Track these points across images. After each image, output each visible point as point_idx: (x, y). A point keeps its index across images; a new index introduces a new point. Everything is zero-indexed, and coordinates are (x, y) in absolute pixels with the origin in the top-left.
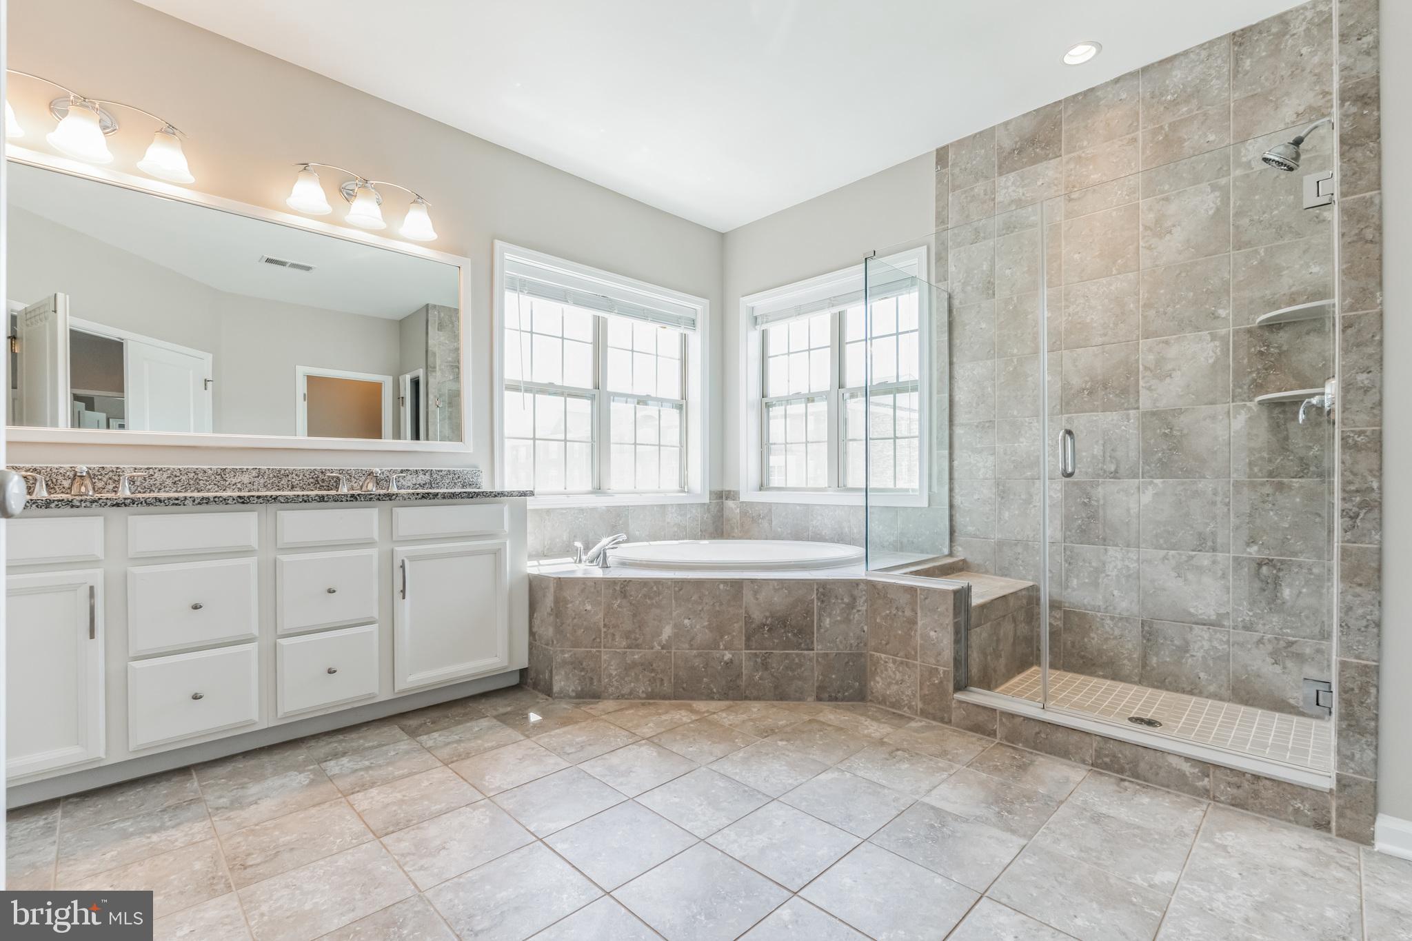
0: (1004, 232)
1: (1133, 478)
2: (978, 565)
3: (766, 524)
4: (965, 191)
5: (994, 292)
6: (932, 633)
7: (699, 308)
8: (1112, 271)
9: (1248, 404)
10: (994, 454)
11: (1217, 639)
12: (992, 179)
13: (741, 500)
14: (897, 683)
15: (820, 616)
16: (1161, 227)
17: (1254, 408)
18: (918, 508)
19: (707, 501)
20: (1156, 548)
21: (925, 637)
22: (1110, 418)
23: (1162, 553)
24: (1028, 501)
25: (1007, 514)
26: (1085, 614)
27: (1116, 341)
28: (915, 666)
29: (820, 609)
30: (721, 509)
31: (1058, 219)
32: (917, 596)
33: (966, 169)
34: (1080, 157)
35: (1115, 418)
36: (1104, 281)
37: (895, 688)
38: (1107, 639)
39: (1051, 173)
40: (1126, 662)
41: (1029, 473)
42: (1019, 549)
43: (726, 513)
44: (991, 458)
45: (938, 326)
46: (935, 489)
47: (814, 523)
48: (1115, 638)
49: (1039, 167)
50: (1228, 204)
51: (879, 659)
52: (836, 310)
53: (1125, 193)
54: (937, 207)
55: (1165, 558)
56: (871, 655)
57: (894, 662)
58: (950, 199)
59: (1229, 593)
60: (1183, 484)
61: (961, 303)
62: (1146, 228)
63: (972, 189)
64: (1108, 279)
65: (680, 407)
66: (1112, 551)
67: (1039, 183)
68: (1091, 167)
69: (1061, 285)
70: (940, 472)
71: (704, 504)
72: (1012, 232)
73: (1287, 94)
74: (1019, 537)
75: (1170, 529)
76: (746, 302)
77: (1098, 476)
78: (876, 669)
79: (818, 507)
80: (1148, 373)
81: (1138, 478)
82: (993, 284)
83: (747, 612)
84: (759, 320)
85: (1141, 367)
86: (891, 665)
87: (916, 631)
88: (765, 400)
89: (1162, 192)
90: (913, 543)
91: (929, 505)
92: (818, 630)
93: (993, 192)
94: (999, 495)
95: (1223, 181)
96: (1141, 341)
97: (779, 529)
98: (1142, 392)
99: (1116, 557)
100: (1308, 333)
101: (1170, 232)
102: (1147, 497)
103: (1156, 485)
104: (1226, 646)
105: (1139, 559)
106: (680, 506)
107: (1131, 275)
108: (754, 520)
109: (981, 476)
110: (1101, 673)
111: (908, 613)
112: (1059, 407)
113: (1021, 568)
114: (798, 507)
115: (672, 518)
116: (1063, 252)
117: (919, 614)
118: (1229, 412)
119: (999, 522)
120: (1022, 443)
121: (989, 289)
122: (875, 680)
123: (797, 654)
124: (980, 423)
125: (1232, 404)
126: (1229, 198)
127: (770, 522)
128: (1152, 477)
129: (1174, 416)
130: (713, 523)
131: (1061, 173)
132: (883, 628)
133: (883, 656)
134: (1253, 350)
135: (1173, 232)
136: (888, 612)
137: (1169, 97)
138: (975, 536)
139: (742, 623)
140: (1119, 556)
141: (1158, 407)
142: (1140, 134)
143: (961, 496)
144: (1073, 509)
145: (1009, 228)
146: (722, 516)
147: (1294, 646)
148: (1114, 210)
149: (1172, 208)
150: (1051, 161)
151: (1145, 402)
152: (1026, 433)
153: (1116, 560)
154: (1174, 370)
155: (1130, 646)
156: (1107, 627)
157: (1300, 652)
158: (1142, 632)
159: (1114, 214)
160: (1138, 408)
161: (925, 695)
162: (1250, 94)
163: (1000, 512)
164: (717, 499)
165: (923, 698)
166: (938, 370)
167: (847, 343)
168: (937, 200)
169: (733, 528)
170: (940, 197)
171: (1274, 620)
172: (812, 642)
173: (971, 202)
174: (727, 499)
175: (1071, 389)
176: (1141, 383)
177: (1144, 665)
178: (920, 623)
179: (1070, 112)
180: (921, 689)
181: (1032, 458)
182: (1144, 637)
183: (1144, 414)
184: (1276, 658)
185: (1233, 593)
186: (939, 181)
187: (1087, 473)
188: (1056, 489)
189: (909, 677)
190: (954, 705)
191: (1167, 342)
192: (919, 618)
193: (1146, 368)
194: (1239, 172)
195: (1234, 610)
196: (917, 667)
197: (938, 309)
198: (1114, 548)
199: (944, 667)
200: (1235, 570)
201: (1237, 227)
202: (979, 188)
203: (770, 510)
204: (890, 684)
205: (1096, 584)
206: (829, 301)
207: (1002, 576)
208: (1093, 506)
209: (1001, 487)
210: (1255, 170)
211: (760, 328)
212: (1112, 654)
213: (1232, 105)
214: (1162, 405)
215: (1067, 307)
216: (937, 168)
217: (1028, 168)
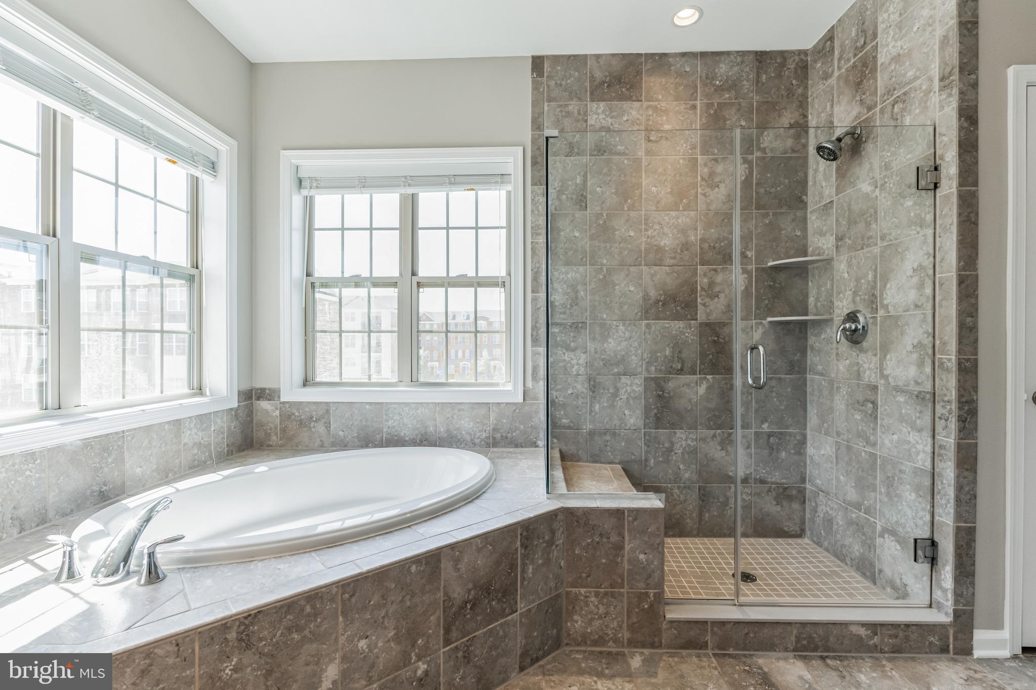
0: (596, 153)
1: (693, 375)
2: (572, 455)
3: (320, 428)
4: (561, 106)
5: (586, 204)
6: (642, 556)
7: (223, 148)
8: (679, 207)
9: (763, 321)
10: (585, 352)
11: (745, 493)
12: (585, 103)
13: (282, 400)
14: (600, 618)
15: (524, 565)
16: (712, 181)
17: (766, 325)
18: (512, 403)
19: (235, 404)
20: (708, 429)
21: (634, 561)
22: (678, 326)
23: (712, 432)
24: (615, 395)
25: (597, 406)
26: (659, 486)
27: (682, 264)
28: (621, 594)
29: (524, 557)
30: (250, 412)
31: (640, 154)
32: (624, 519)
33: (561, 85)
34: (656, 107)
35: (681, 326)
36: (673, 214)
37: (597, 623)
38: (675, 505)
39: (634, 113)
40: (688, 520)
41: (616, 370)
42: (608, 437)
43: (258, 417)
44: (583, 356)
45: (532, 227)
46: (530, 384)
47: (390, 423)
48: (681, 503)
49: (626, 105)
50: (753, 176)
51: (577, 596)
52: (410, 191)
53: (689, 147)
54: (533, 112)
55: (714, 436)
56: (568, 593)
57: (597, 594)
58: (546, 108)
59: (752, 458)
60: (725, 379)
61: (556, 209)
62: (703, 179)
63: (567, 105)
64: (677, 213)
65: (191, 279)
66: (680, 434)
67: (625, 118)
68: (664, 118)
69: (641, 210)
70: (535, 369)
71: (231, 409)
72: (602, 155)
73: (785, 108)
74: (608, 427)
75: (717, 414)
76: (290, 158)
77: (670, 373)
78: (574, 607)
79: (396, 406)
80: (703, 293)
81: (696, 374)
82: (586, 198)
83: (446, 594)
84: (306, 183)
85: (699, 287)
86: (593, 599)
87: (623, 556)
88: (311, 279)
89: (713, 154)
90: (507, 438)
91: (524, 399)
92: (522, 583)
93: (586, 114)
94: (590, 390)
95: (750, 157)
96: (699, 267)
97: (341, 433)
98: (700, 307)
99: (681, 438)
100: (795, 276)
101: (718, 186)
102: (702, 390)
103: (708, 380)
104: (750, 497)
105: (697, 438)
106: (201, 417)
107: (692, 214)
108: (301, 423)
109: (575, 373)
110: (671, 533)
111: (614, 538)
112: (640, 314)
113: (610, 453)
114: (367, 407)
115: (190, 436)
116: (644, 183)
117: (627, 538)
118: (752, 327)
119: (590, 414)
120: (610, 343)
121: (581, 201)
122: (572, 620)
123: (501, 625)
124: (573, 323)
125: (754, 321)
126: (753, 171)
127: (328, 425)
128: (705, 374)
129: (720, 328)
130: (242, 432)
131: (642, 115)
132: (583, 560)
133: (583, 591)
134: (766, 283)
135: (720, 186)
136: (589, 541)
137: (717, 82)
138: (569, 428)
139: (440, 613)
140: (684, 437)
141: (710, 320)
142: (698, 103)
143: (556, 391)
144: (651, 400)
145: (600, 150)
146: (252, 421)
147: (787, 491)
148: (682, 158)
149: (719, 168)
150: (634, 103)
151: (701, 316)
152: (614, 334)
153: (682, 439)
154: (720, 292)
155: (691, 507)
156: (675, 495)
157: (790, 494)
158: (699, 495)
159: (681, 161)
160: (697, 320)
161: (634, 624)
162: (765, 100)
163: (591, 405)
164: (246, 400)
165: (631, 628)
166: (532, 270)
167: (421, 229)
168: (533, 105)
169: (268, 435)
170: (535, 104)
171: (777, 474)
172: (516, 602)
173: (566, 117)
174: (258, 399)
175: (649, 299)
176: (699, 300)
177: (700, 520)
178: (627, 547)
179: (649, 66)
180: (629, 617)
181: (618, 357)
182: (700, 498)
183: (701, 324)
184: (778, 500)
185: (754, 458)
186: (536, 87)
187: (661, 371)
188: (637, 384)
189: (615, 607)
190: (664, 626)
191: (715, 270)
192: (626, 542)
193: (702, 289)
194: (759, 154)
195: (755, 470)
196: (623, 596)
197: (532, 211)
198: (681, 431)
199: (655, 589)
200: (756, 441)
201: (757, 193)
202: (573, 106)
203: (328, 411)
204: (592, 620)
205: (667, 461)
206: (403, 179)
207: (593, 462)
208: (665, 397)
209: (592, 383)
210: (768, 155)
211: (305, 192)
212: (679, 516)
213: (755, 104)
214: (713, 318)
215: (646, 230)
216: (532, 74)
217: (616, 103)
